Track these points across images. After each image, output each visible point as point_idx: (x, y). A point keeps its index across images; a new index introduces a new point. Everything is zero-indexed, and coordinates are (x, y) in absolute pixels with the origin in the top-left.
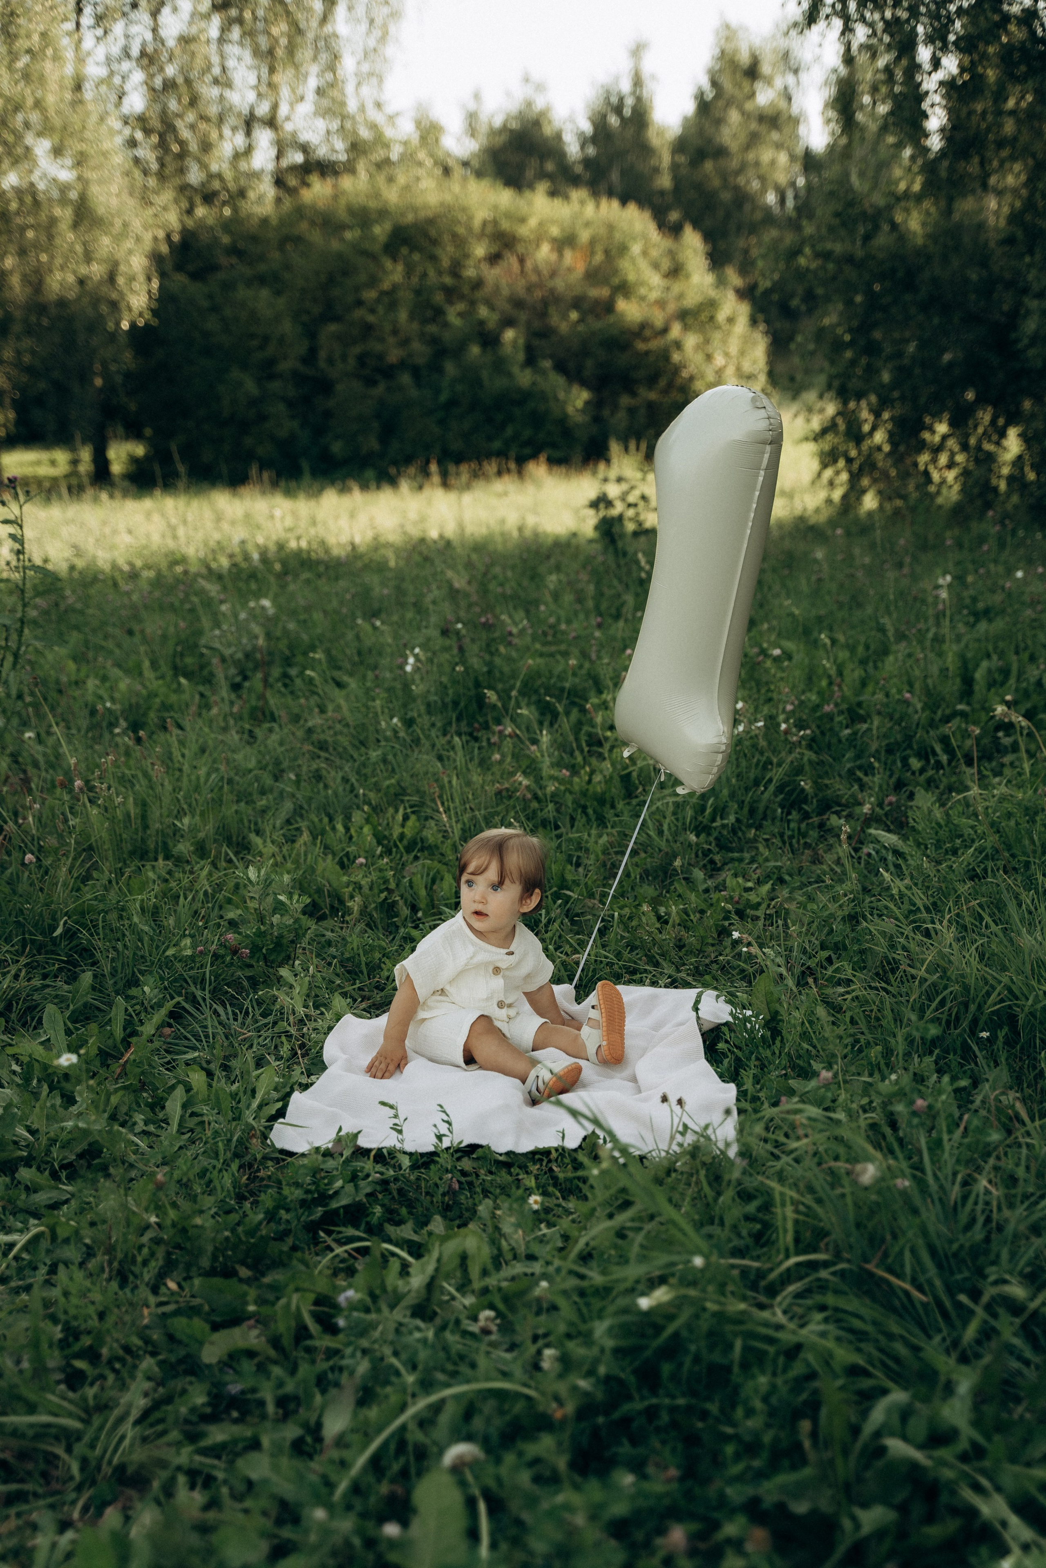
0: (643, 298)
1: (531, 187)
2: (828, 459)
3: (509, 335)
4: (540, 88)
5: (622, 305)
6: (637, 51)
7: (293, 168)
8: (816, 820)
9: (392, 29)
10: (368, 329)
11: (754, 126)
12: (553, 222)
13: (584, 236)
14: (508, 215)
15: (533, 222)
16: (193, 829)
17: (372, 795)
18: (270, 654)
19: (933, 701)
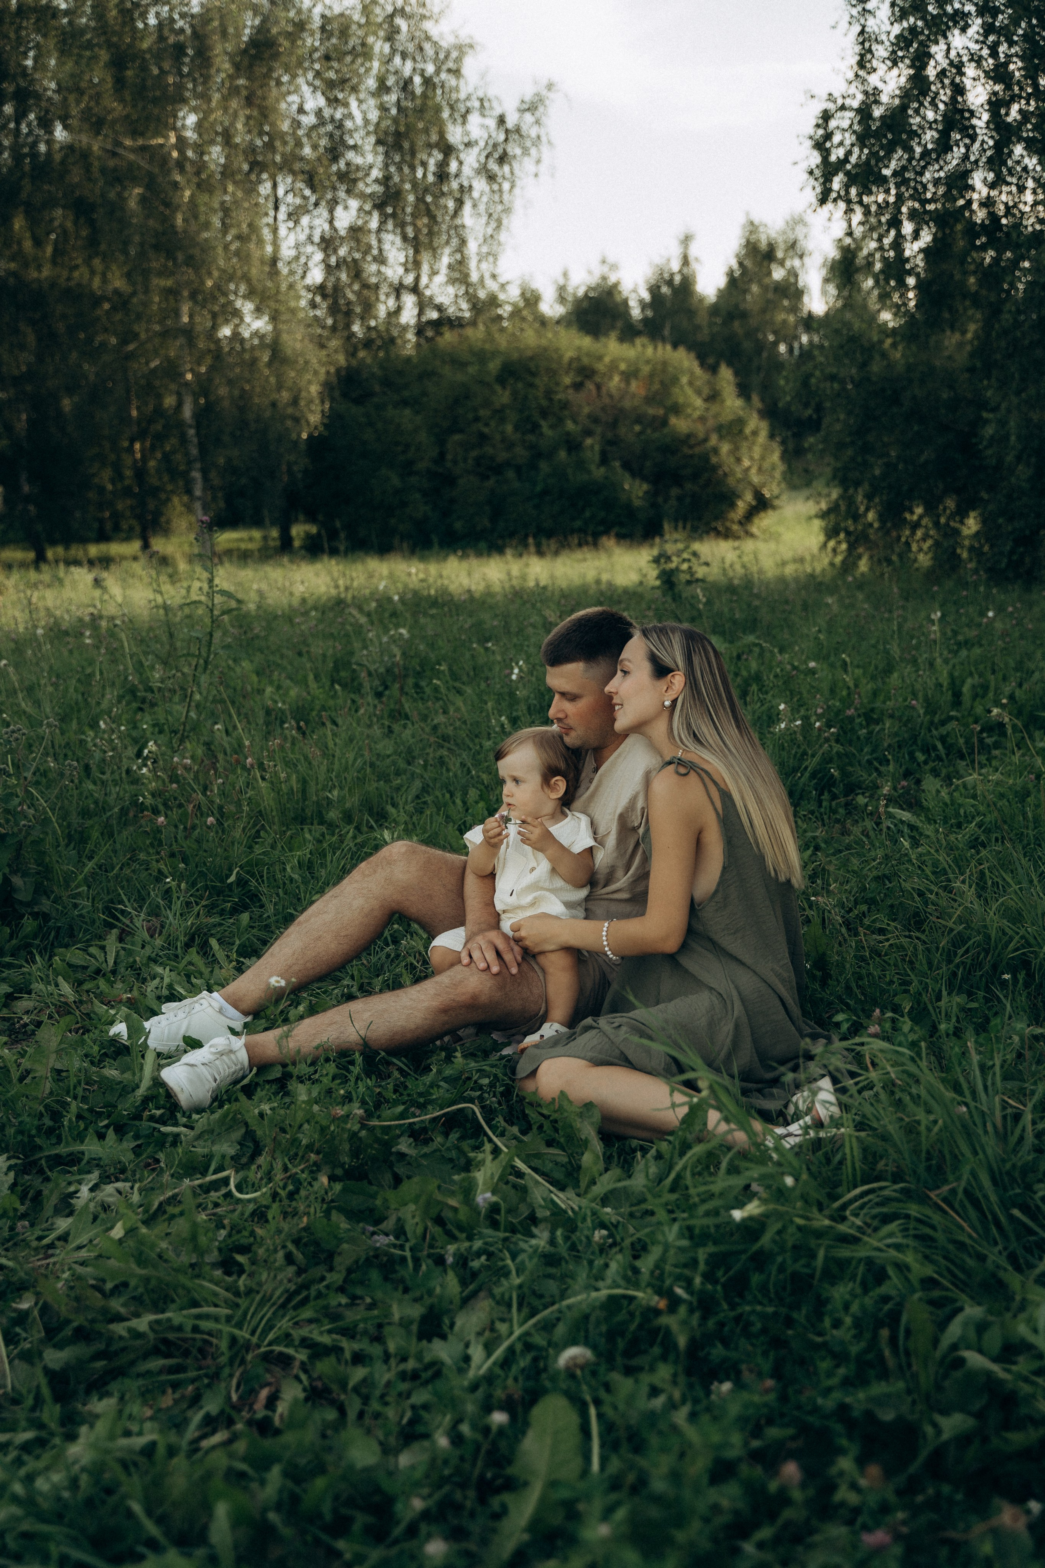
0: (690, 416)
1: (606, 335)
2: (831, 533)
3: (589, 441)
4: (614, 267)
5: (673, 420)
6: (686, 240)
7: (431, 323)
8: (842, 800)
9: (505, 222)
10: (483, 438)
11: (770, 295)
12: (623, 360)
13: (646, 369)
14: (588, 355)
15: (607, 359)
16: (342, 799)
17: (484, 776)
18: (406, 668)
19: (931, 707)
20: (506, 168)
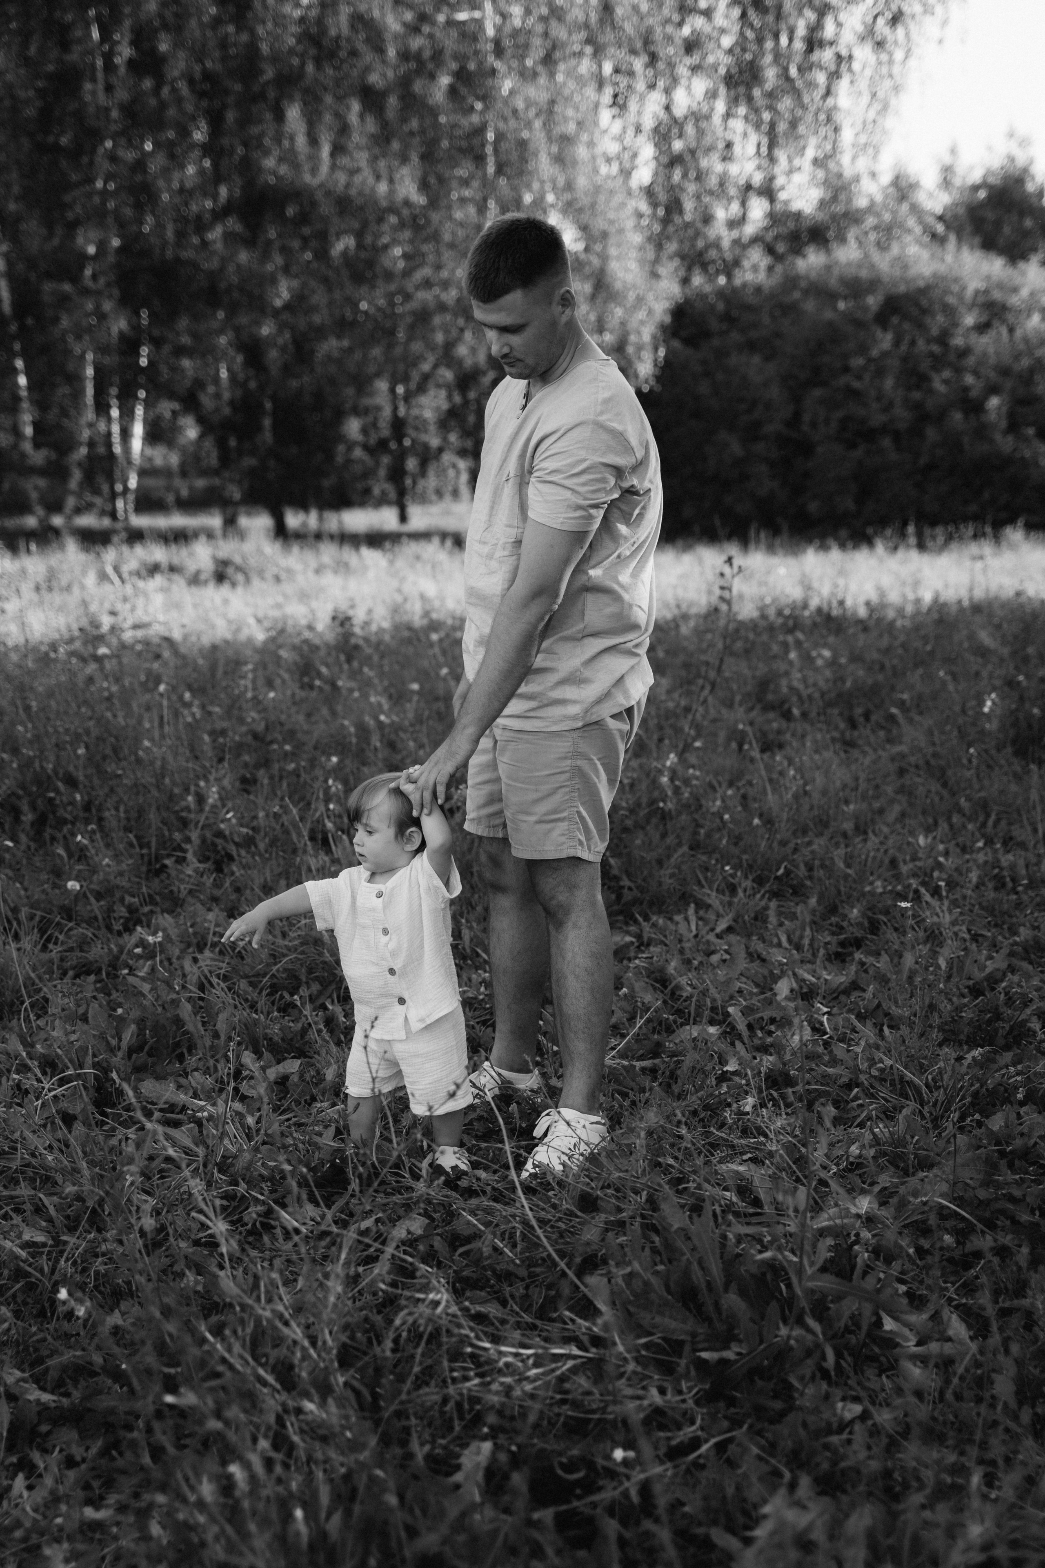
1: (1025, 258)
3: (994, 402)
4: (1024, 143)
9: (893, 102)
10: (854, 394)
14: (1000, 286)
15: (1025, 292)
20: (900, 31)
